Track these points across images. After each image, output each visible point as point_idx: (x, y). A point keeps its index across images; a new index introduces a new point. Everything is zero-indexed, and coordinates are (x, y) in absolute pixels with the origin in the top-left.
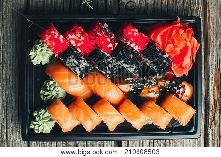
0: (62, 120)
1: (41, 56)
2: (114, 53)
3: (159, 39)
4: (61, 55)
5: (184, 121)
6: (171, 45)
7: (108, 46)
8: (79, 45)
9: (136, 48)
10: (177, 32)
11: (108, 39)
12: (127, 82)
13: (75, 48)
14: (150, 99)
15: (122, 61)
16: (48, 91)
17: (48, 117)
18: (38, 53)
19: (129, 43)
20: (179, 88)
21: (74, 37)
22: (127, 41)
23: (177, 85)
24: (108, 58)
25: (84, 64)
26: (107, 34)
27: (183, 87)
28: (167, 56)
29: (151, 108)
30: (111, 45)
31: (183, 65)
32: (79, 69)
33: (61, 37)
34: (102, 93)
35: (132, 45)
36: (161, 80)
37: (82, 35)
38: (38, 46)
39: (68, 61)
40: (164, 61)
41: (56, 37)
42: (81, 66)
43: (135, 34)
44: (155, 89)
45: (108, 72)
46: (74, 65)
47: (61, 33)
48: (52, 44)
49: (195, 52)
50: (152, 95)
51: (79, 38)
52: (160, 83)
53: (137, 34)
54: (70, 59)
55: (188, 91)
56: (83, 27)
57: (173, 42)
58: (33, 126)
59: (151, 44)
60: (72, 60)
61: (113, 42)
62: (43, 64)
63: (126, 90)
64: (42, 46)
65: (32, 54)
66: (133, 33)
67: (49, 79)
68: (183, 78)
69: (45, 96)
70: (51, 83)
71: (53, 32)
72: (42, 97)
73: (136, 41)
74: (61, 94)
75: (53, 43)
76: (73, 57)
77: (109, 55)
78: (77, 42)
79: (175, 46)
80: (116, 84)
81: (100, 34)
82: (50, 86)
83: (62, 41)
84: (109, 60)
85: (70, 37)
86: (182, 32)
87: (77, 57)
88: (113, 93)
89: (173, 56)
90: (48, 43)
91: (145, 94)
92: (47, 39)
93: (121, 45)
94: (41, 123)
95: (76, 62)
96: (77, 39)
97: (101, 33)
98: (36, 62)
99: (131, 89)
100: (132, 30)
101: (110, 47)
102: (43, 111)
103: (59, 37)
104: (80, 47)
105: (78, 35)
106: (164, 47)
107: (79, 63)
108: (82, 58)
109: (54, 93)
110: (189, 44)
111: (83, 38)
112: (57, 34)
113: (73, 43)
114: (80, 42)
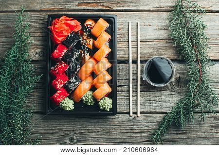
0: (104, 92)
1: (69, 104)
3: (60, 39)
4: (68, 92)
5: (106, 25)
6: (64, 32)
8: (63, 82)
9: (65, 51)
10: (57, 28)
11: (60, 66)
12: (84, 56)
13: (64, 84)
15: (72, 59)
16: (88, 100)
17: (103, 101)
18: (67, 106)
19: (62, 55)
20: (88, 28)
21: (58, 85)
22: (61, 56)
23: (86, 29)
24: (70, 67)
25: (73, 80)
26: (57, 67)
27: (87, 25)
28: (69, 34)
29: (98, 44)
30: (63, 65)
31: (75, 25)
32: (76, 82)
33: (58, 92)
34: (89, 70)
35: (63, 53)
36: (83, 38)
37: (57, 81)
38: (63, 105)
39: (71, 88)
40: (72, 36)
41: (58, 95)
43: (57, 52)
44: (88, 41)
45: (78, 66)
46: (74, 85)
47: (56, 92)
49: (68, 18)
50: (91, 43)
51: (59, 82)
52: (85, 38)
53: (57, 50)
55: (89, 22)
56: (53, 80)
57: (62, 31)
58: (108, 109)
59: (63, 43)
60: (71, 86)
61: (61, 64)
62: (73, 103)
63: (89, 57)
64: (63, 103)
65: (67, 109)
67: (82, 100)
68: (83, 25)
69: (91, 102)
70: (84, 99)
71: (56, 97)
72: (92, 104)
73: (61, 51)
74: (91, 93)
75: (62, 96)
76: (69, 86)
78: (61, 84)
79: (64, 30)
80: (85, 63)
82: (86, 99)
83: (60, 91)
84: (71, 66)
85: (58, 87)
86: (56, 26)
87: (70, 83)
88: (90, 65)
89: (70, 31)
90: (62, 99)
91: (91, 47)
92: (59, 99)
93: (63, 59)
94: (106, 105)
95: (72, 84)
97: (56, 70)
98: (72, 107)
99: (88, 54)
100: (55, 53)
101: (65, 65)
102: (100, 103)
105: (57, 83)
106: (65, 36)
107: (73, 82)
108: (70, 80)
109: (90, 97)
110: (63, 22)
111: (59, 80)
112: (56, 94)
113: (62, 85)
114: (61, 82)
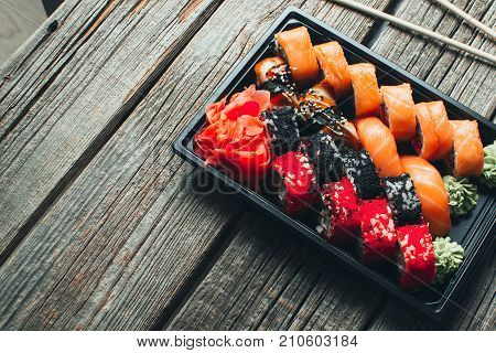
2: (339, 175)
3: (261, 150)
6: (249, 133)
7: (342, 188)
8: (384, 216)
9: (303, 159)
10: (229, 139)
11: (337, 195)
12: (343, 129)
13: (393, 216)
14: (329, 88)
16: (465, 195)
18: (449, 254)
19: (310, 172)
20: (278, 75)
21: (385, 232)
22: (310, 176)
23: (278, 81)
25: (394, 187)
26: (333, 205)
27: (269, 74)
28: (268, 121)
29: (336, 75)
31: (249, 98)
32: (404, 185)
35: (307, 166)
37: (371, 228)
39: (414, 206)
40: (275, 117)
41: (412, 248)
42: (400, 187)
43: (292, 176)
45: (364, 156)
46: (410, 194)
47: (401, 250)
48: (425, 242)
50: (319, 91)
51: (377, 225)
53: (289, 175)
54: (411, 206)
55: (266, 67)
56: (362, 238)
60: (409, 202)
62: (448, 239)
65: (458, 261)
66: (294, 181)
71: (413, 257)
73: (296, 168)
75: (422, 241)
76: (404, 206)
77: (349, 176)
78: (386, 223)
81: (344, 210)
83: (406, 237)
84: (354, 170)
85: (390, 236)
86: (222, 137)
87: (398, 201)
91: (328, 102)
92: (426, 254)
93: (322, 181)
95: (404, 194)
96: (382, 226)
97: (341, 210)
99: (344, 120)
100: (292, 185)
101: (339, 185)
102: (488, 174)
103: (408, 245)
104: (386, 212)
105: (376, 230)
106: (264, 134)
107: (400, 191)
108: (390, 196)
110: (223, 117)
111: (373, 221)
112: (408, 251)
113: (391, 224)
114: (381, 219)
